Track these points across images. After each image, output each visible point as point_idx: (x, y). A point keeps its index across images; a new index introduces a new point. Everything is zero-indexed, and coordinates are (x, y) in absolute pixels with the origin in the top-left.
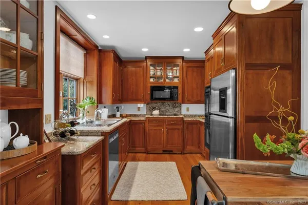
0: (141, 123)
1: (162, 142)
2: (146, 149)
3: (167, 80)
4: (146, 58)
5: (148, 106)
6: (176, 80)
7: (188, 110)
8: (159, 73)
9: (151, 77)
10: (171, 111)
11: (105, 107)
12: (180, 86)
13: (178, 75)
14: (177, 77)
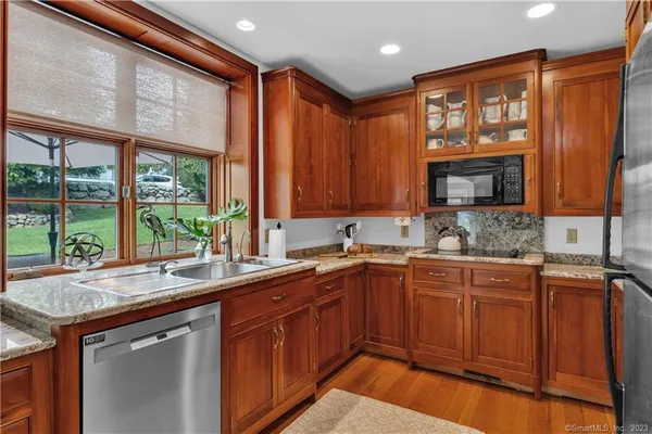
0: (396, 275)
1: (459, 341)
2: (410, 354)
3: (484, 140)
4: (418, 80)
5: (430, 222)
6: (517, 136)
7: (572, 236)
8: (455, 121)
9: (430, 137)
10: (505, 239)
11: (279, 226)
12: (531, 153)
13: (524, 116)
14: (521, 125)
